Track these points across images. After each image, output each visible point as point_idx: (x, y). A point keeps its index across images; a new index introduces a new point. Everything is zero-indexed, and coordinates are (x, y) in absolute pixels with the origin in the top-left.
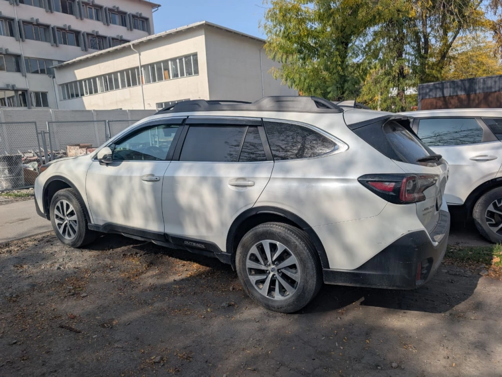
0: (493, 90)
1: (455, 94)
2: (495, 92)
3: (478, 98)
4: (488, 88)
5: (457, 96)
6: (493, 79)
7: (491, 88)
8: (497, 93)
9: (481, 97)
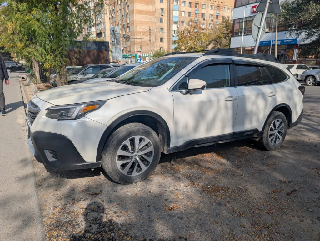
0: (91, 49)
1: (72, 49)
2: (92, 50)
3: (85, 53)
4: (88, 48)
5: (74, 50)
6: (91, 43)
7: (90, 48)
8: (93, 51)
9: (86, 52)
